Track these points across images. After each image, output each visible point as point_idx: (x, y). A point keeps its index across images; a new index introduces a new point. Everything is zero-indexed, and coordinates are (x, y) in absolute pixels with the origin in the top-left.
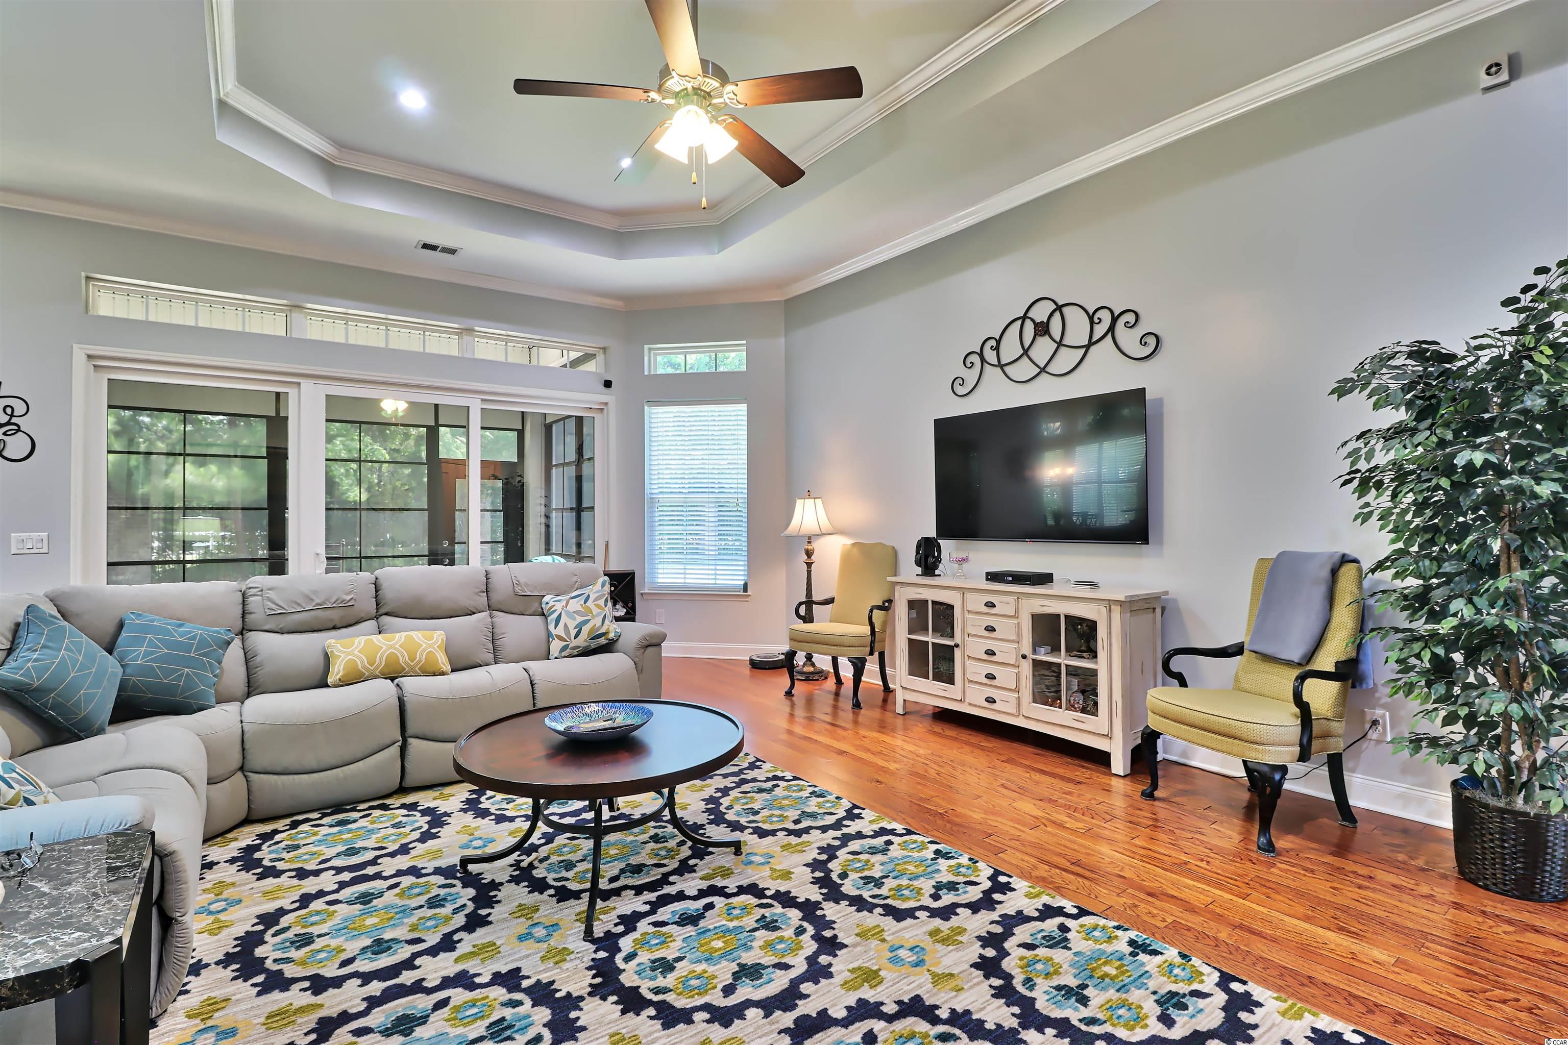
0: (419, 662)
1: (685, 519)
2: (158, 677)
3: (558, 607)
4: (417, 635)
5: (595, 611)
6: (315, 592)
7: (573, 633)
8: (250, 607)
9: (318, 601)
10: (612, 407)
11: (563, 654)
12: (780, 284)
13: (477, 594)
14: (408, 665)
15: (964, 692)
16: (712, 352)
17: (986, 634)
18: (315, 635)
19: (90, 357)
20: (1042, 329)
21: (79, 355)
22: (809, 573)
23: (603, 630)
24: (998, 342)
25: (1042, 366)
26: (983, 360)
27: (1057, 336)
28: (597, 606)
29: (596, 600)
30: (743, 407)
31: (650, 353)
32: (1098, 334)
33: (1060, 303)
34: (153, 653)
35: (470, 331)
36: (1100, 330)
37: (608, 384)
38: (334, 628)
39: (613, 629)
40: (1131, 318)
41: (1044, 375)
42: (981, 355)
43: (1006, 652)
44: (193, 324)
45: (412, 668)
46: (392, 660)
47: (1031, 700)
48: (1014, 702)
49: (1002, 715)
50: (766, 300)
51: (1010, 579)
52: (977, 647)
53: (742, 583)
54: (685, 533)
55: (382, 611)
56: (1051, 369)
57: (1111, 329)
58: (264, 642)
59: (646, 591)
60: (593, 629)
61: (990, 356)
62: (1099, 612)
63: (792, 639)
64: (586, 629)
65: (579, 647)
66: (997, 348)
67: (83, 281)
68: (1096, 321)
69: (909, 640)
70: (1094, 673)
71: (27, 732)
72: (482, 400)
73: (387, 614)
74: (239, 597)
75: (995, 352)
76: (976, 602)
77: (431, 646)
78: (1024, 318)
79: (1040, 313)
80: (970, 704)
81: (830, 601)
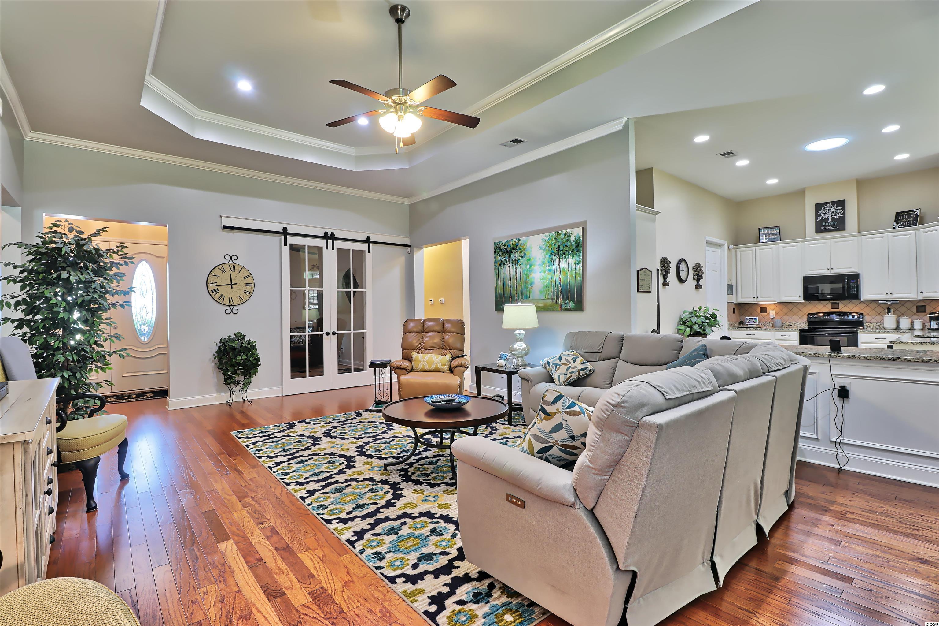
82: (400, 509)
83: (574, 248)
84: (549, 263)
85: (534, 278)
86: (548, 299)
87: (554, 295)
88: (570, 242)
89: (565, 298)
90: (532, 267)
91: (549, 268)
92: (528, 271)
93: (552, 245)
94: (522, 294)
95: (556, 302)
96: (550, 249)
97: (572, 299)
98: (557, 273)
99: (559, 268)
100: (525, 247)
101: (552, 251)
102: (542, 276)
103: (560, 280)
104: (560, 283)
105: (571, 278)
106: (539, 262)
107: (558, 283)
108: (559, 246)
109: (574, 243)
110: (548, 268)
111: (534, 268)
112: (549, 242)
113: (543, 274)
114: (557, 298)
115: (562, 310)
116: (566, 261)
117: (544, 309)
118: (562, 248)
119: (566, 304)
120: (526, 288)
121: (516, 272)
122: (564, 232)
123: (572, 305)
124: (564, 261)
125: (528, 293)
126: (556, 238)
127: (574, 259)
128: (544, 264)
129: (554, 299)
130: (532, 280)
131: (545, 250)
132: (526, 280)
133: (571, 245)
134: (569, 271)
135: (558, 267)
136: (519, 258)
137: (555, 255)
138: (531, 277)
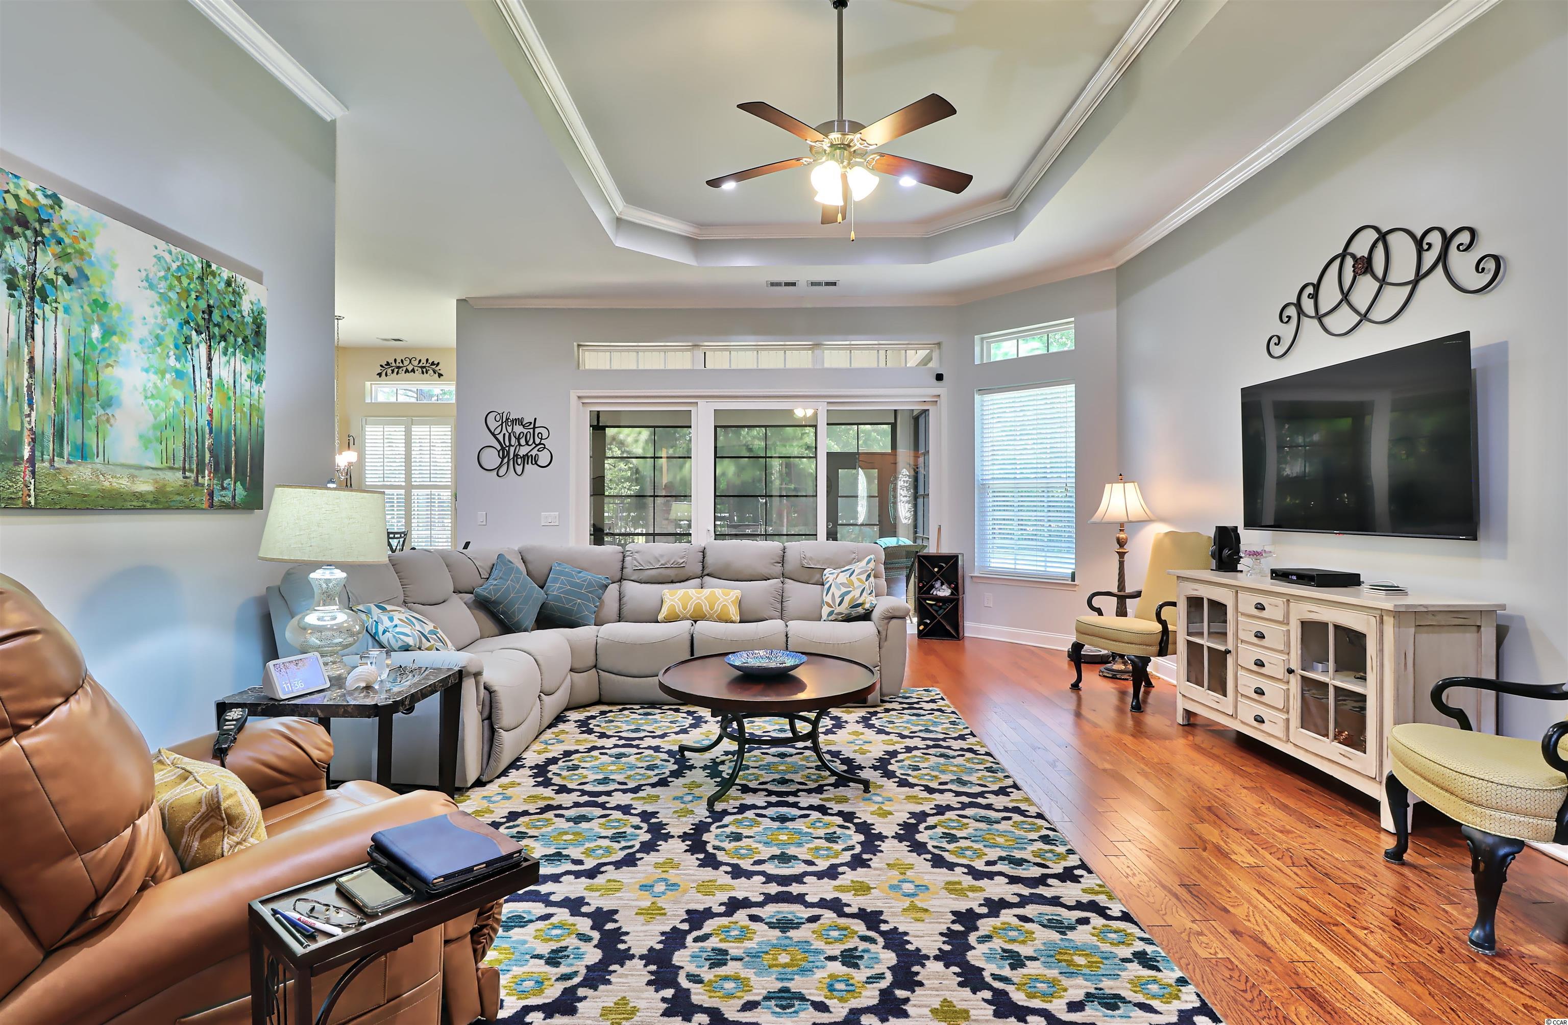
0: (716, 611)
1: (1016, 504)
2: (563, 603)
3: (831, 579)
4: (718, 591)
5: (857, 583)
6: (662, 556)
7: (838, 601)
8: (627, 564)
9: (663, 562)
10: (944, 400)
11: (830, 618)
12: (1107, 253)
13: (773, 564)
14: (709, 613)
15: (1236, 707)
16: (1044, 333)
17: (1255, 640)
18: (660, 586)
19: (579, 397)
20: (1364, 266)
21: (573, 395)
22: (1121, 564)
23: (860, 601)
24: (1317, 287)
25: (1363, 311)
26: (1300, 312)
27: (1379, 272)
28: (860, 580)
29: (859, 574)
30: (1071, 388)
31: (982, 342)
32: (1426, 265)
33: (1384, 230)
34: (562, 588)
35: (817, 345)
36: (1430, 258)
37: (939, 377)
38: (672, 582)
39: (868, 600)
40: (1465, 238)
41: (1366, 325)
42: (1298, 305)
43: (1275, 665)
44: (635, 368)
45: (711, 616)
46: (698, 607)
47: (1299, 724)
48: (1282, 724)
49: (1272, 739)
50: (1096, 271)
51: (1294, 578)
52: (1247, 654)
53: (1070, 571)
54: (1015, 518)
55: (705, 572)
56: (1373, 315)
57: (1443, 257)
58: (632, 589)
59: (976, 574)
60: (853, 599)
61: (1308, 305)
62: (1368, 623)
63: (1079, 631)
64: (847, 599)
65: (842, 614)
66: (1315, 296)
67: (576, 348)
68: (1426, 247)
69: (1189, 642)
70: (1362, 698)
71: (490, 625)
72: (828, 403)
73: (708, 575)
74: (620, 556)
75: (1312, 301)
76: (1247, 603)
77: (726, 600)
78: (1343, 256)
79: (1361, 248)
80: (1242, 722)
81: (1138, 594)
82: (902, 743)
83: (248, 332)
84: (177, 347)
85: (120, 383)
86: (171, 468)
87: (191, 457)
88: (240, 312)
89: (221, 470)
90: (115, 339)
91: (178, 366)
92: (94, 348)
93: (188, 292)
94: (59, 434)
95: (197, 482)
96: (184, 305)
97: (241, 476)
98: (203, 389)
99: (210, 375)
100: (83, 245)
101: (189, 314)
102: (150, 385)
103: (211, 415)
104: (210, 423)
105: (239, 415)
106: (140, 331)
107: (203, 421)
108: (209, 306)
109: (249, 320)
110: (172, 361)
111: (123, 347)
112: (179, 279)
113: (154, 378)
114: (200, 471)
115: (211, 506)
116: (228, 362)
117: (156, 501)
118: (219, 320)
119: (223, 488)
120: (83, 415)
121: (30, 331)
122: (226, 274)
123: (240, 492)
124: (224, 359)
125: (91, 439)
126: (201, 279)
127: (249, 366)
128: (160, 344)
129: (191, 470)
130: (113, 391)
131: (164, 298)
132: (84, 382)
133: (243, 322)
134: (235, 393)
135: (205, 372)
136: (50, 275)
137: (199, 333)
138: (107, 374)
